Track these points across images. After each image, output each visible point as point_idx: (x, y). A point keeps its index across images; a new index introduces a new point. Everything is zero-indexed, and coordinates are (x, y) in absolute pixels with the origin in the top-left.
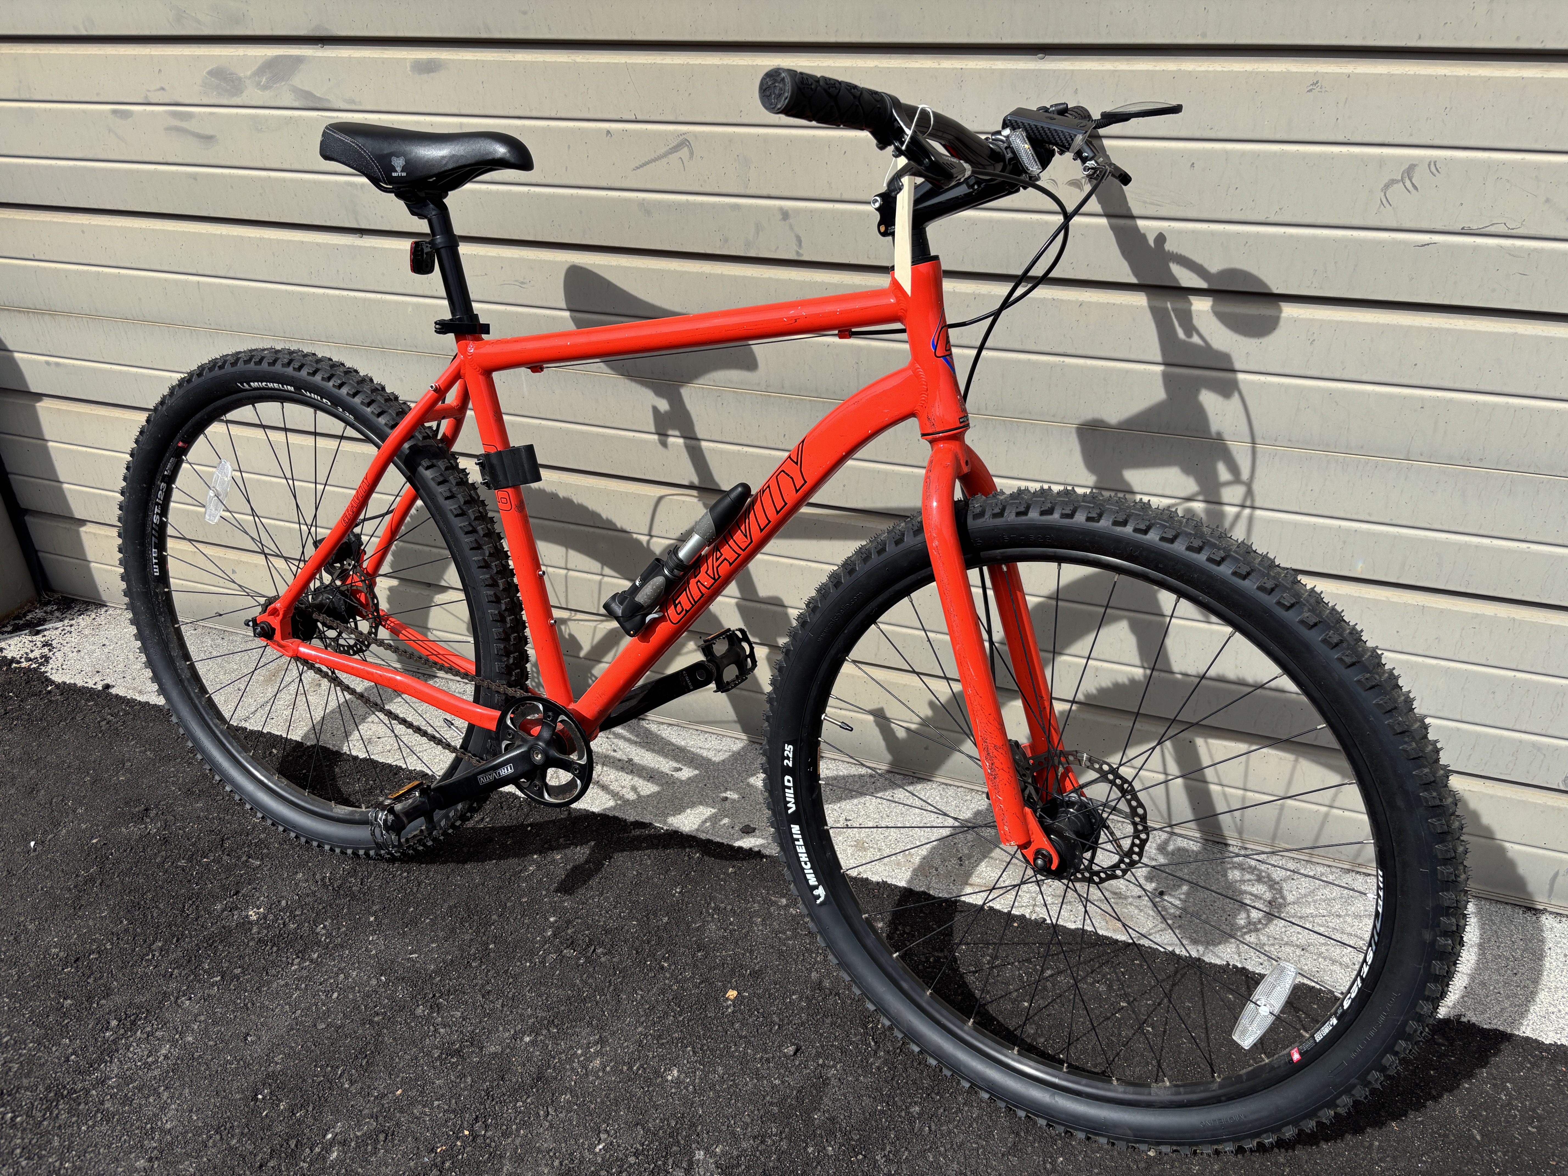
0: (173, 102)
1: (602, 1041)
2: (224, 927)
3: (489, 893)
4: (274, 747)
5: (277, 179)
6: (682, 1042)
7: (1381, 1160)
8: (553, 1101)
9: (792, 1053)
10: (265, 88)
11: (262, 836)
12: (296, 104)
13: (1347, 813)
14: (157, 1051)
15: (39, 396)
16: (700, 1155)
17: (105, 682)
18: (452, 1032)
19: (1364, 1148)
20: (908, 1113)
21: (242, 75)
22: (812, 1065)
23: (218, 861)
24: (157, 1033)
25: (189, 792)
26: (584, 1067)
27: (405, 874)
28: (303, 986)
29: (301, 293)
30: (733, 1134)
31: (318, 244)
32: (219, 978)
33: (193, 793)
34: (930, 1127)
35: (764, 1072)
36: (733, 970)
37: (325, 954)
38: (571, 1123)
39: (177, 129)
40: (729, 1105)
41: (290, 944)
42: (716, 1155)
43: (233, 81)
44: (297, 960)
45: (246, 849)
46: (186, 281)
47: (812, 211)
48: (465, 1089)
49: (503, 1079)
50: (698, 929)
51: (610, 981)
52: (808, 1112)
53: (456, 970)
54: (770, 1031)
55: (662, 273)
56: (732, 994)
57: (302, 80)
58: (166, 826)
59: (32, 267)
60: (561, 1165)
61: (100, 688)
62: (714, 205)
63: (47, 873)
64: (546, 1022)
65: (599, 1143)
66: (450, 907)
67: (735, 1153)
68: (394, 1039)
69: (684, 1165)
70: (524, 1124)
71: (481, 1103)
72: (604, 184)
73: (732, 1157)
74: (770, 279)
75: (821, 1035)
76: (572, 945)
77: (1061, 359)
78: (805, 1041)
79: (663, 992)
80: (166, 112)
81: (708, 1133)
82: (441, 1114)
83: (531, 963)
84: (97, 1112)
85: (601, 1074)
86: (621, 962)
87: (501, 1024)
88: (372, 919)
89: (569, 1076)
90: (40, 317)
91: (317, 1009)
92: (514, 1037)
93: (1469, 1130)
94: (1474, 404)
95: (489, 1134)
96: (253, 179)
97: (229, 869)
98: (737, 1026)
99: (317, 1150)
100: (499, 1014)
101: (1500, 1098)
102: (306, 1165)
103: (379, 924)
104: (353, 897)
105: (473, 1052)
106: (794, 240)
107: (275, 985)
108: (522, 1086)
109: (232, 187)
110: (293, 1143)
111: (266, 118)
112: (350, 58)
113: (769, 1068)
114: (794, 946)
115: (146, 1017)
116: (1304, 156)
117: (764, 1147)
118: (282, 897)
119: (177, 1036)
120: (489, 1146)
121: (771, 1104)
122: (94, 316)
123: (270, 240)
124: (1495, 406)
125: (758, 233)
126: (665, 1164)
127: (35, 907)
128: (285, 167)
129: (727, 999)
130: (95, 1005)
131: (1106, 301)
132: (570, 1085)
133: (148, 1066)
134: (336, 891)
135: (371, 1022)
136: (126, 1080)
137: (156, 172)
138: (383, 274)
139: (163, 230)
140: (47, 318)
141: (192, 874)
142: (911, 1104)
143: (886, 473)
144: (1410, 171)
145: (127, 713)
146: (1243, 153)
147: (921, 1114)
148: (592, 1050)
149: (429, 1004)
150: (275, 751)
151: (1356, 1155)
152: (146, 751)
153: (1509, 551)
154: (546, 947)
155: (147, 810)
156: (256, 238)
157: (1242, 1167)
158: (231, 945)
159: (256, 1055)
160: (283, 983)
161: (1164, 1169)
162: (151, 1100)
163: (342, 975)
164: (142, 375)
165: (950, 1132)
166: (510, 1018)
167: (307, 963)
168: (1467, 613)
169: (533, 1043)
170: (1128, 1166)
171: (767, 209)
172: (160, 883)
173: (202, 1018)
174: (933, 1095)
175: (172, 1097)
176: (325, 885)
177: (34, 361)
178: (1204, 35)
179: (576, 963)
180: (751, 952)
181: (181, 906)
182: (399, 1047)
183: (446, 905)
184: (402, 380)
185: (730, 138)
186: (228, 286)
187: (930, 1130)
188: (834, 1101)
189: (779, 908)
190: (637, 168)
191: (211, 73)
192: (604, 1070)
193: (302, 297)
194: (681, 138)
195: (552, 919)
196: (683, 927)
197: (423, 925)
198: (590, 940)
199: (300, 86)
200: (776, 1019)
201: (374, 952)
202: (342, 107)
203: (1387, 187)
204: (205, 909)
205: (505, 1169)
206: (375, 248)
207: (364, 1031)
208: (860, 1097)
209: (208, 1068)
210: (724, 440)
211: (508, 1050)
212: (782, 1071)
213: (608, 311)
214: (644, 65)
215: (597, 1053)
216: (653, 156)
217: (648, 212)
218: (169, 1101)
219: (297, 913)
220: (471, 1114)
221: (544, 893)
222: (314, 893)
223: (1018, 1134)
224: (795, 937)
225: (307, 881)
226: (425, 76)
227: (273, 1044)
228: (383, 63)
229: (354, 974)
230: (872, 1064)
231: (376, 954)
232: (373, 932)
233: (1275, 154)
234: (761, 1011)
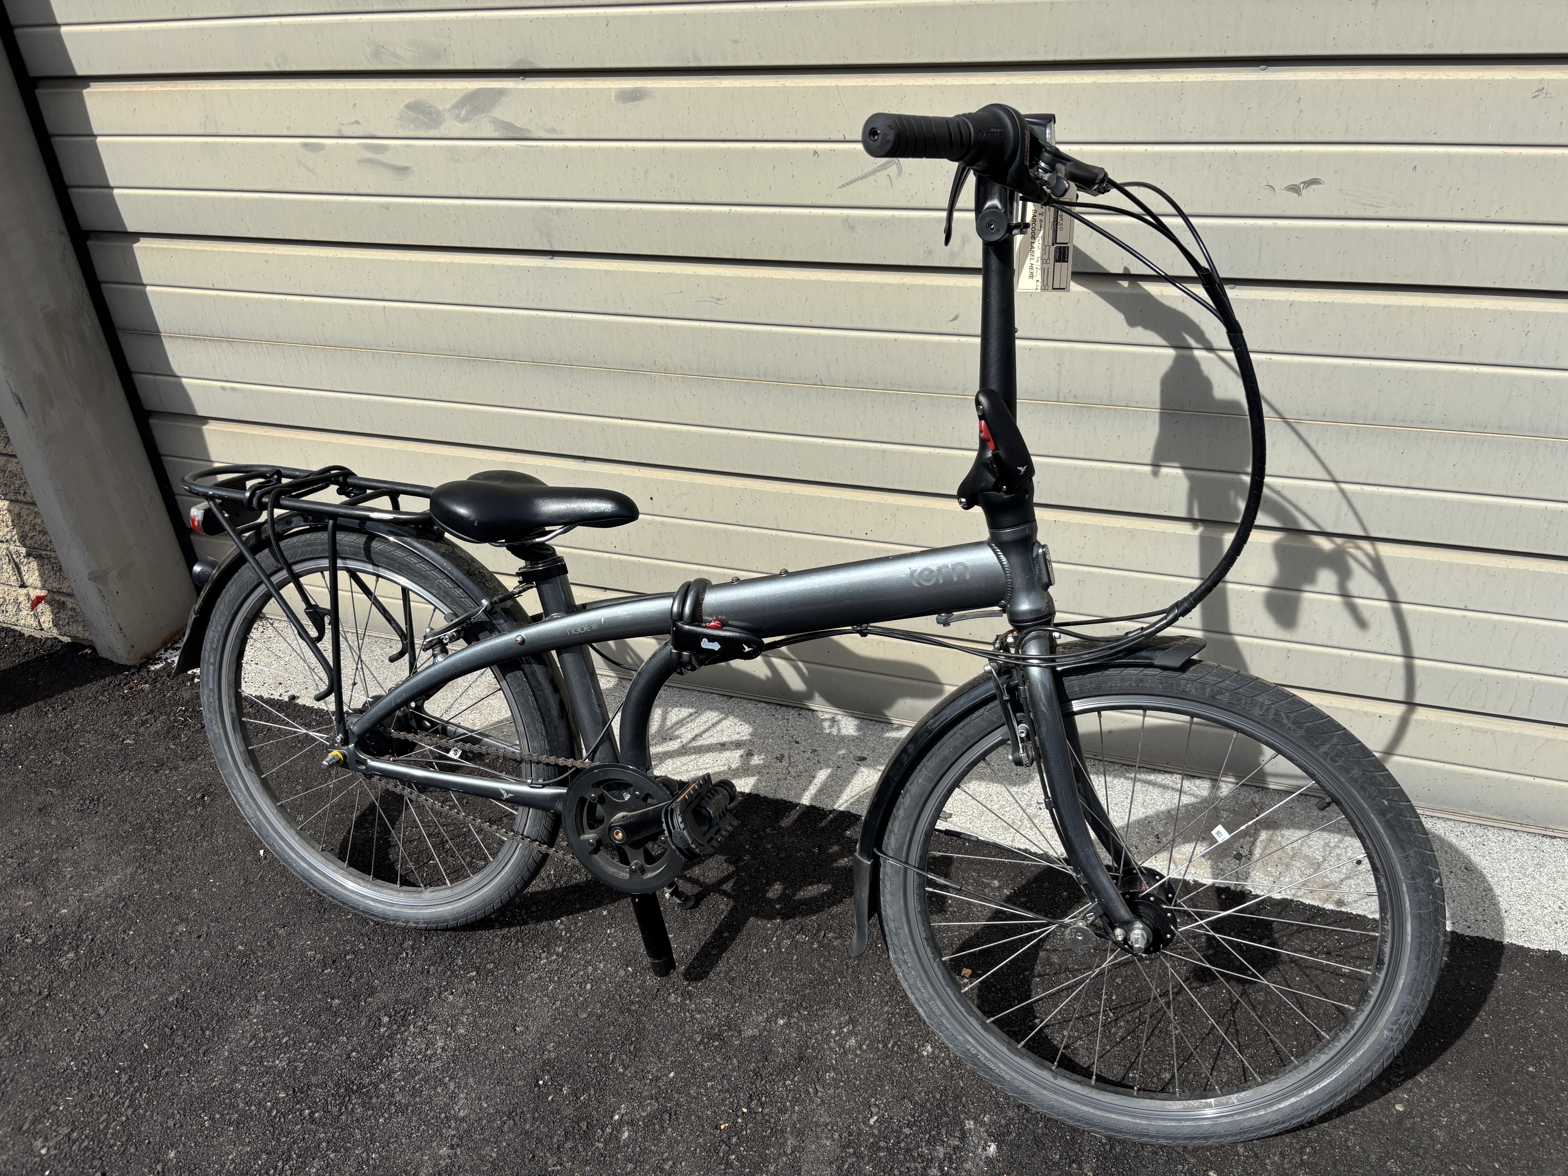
0: (367, 135)
8: (819, 1079)
10: (465, 120)
12: (496, 135)
13: (1537, 780)
14: (433, 1044)
15: (205, 419)
16: (970, 1124)
17: (290, 693)
18: (708, 1018)
21: (441, 108)
22: (1058, 1036)
24: (429, 1027)
26: (841, 1046)
28: (556, 978)
29: (489, 314)
30: (997, 1103)
31: (509, 267)
32: (475, 973)
37: (569, 948)
38: (841, 1099)
39: (370, 161)
41: (534, 939)
42: (985, 1125)
43: (431, 114)
44: (544, 955)
45: (468, 850)
46: (372, 307)
48: (733, 1070)
49: (767, 1060)
51: (847, 964)
56: (967, 972)
57: (503, 111)
59: (211, 296)
60: (841, 1137)
61: (287, 699)
62: (920, 220)
63: (284, 880)
64: (795, 1005)
65: (871, 1117)
67: (1003, 1122)
68: (655, 1026)
69: (957, 1134)
70: (796, 1101)
71: (752, 1083)
72: (809, 203)
73: (1001, 1126)
77: (1268, 356)
80: (359, 144)
81: (973, 1104)
82: (717, 1094)
83: (768, 949)
84: (390, 1104)
85: (858, 1052)
87: (753, 1008)
89: (829, 1055)
90: (217, 344)
91: (575, 1000)
92: (768, 1020)
95: (766, 1111)
96: (447, 207)
99: (608, 1130)
102: (601, 1145)
105: (732, 1036)
107: (529, 978)
108: (786, 1066)
109: (424, 215)
110: (584, 1125)
111: (464, 149)
112: (553, 89)
115: (414, 1013)
116: (1527, 157)
117: (1029, 1115)
119: (449, 1029)
120: (768, 1121)
122: (274, 342)
123: (460, 264)
125: (963, 245)
126: (938, 1134)
127: (280, 913)
128: (480, 194)
130: (363, 1003)
131: (1317, 300)
132: (832, 1063)
133: (429, 1059)
135: (629, 1010)
136: (410, 1073)
137: (346, 203)
138: (575, 294)
139: (351, 258)
140: (224, 344)
142: (1160, 1070)
143: (1083, 469)
146: (1466, 156)
148: (845, 1030)
149: (679, 992)
154: (779, 932)
156: (446, 263)
157: (1488, 1117)
159: (528, 1044)
160: (536, 976)
161: (1414, 1123)
162: (440, 1091)
163: (590, 967)
164: (321, 398)
169: (788, 1025)
170: (1381, 1121)
173: (469, 1011)
175: (459, 1087)
177: (209, 387)
178: (1431, 46)
179: (811, 948)
182: (662, 1033)
184: (589, 395)
186: (415, 310)
189: (993, 889)
190: (843, 186)
191: (409, 107)
192: (861, 1048)
193: (490, 317)
195: (778, 907)
198: (819, 925)
199: (500, 118)
200: (1015, 994)
201: (615, 945)
202: (543, 136)
205: (789, 1143)
206: (567, 269)
207: (624, 1019)
209: (486, 1058)
211: (765, 1033)
213: (805, 323)
214: (855, 87)
215: (851, 1033)
216: (860, 174)
217: (852, 228)
218: (457, 1091)
220: (745, 1094)
221: (764, 881)
226: (630, 105)
227: (542, 1033)
228: (587, 93)
229: (602, 965)
230: (1115, 1034)
231: (618, 946)
232: (610, 926)
233: (1497, 157)
234: (998, 987)
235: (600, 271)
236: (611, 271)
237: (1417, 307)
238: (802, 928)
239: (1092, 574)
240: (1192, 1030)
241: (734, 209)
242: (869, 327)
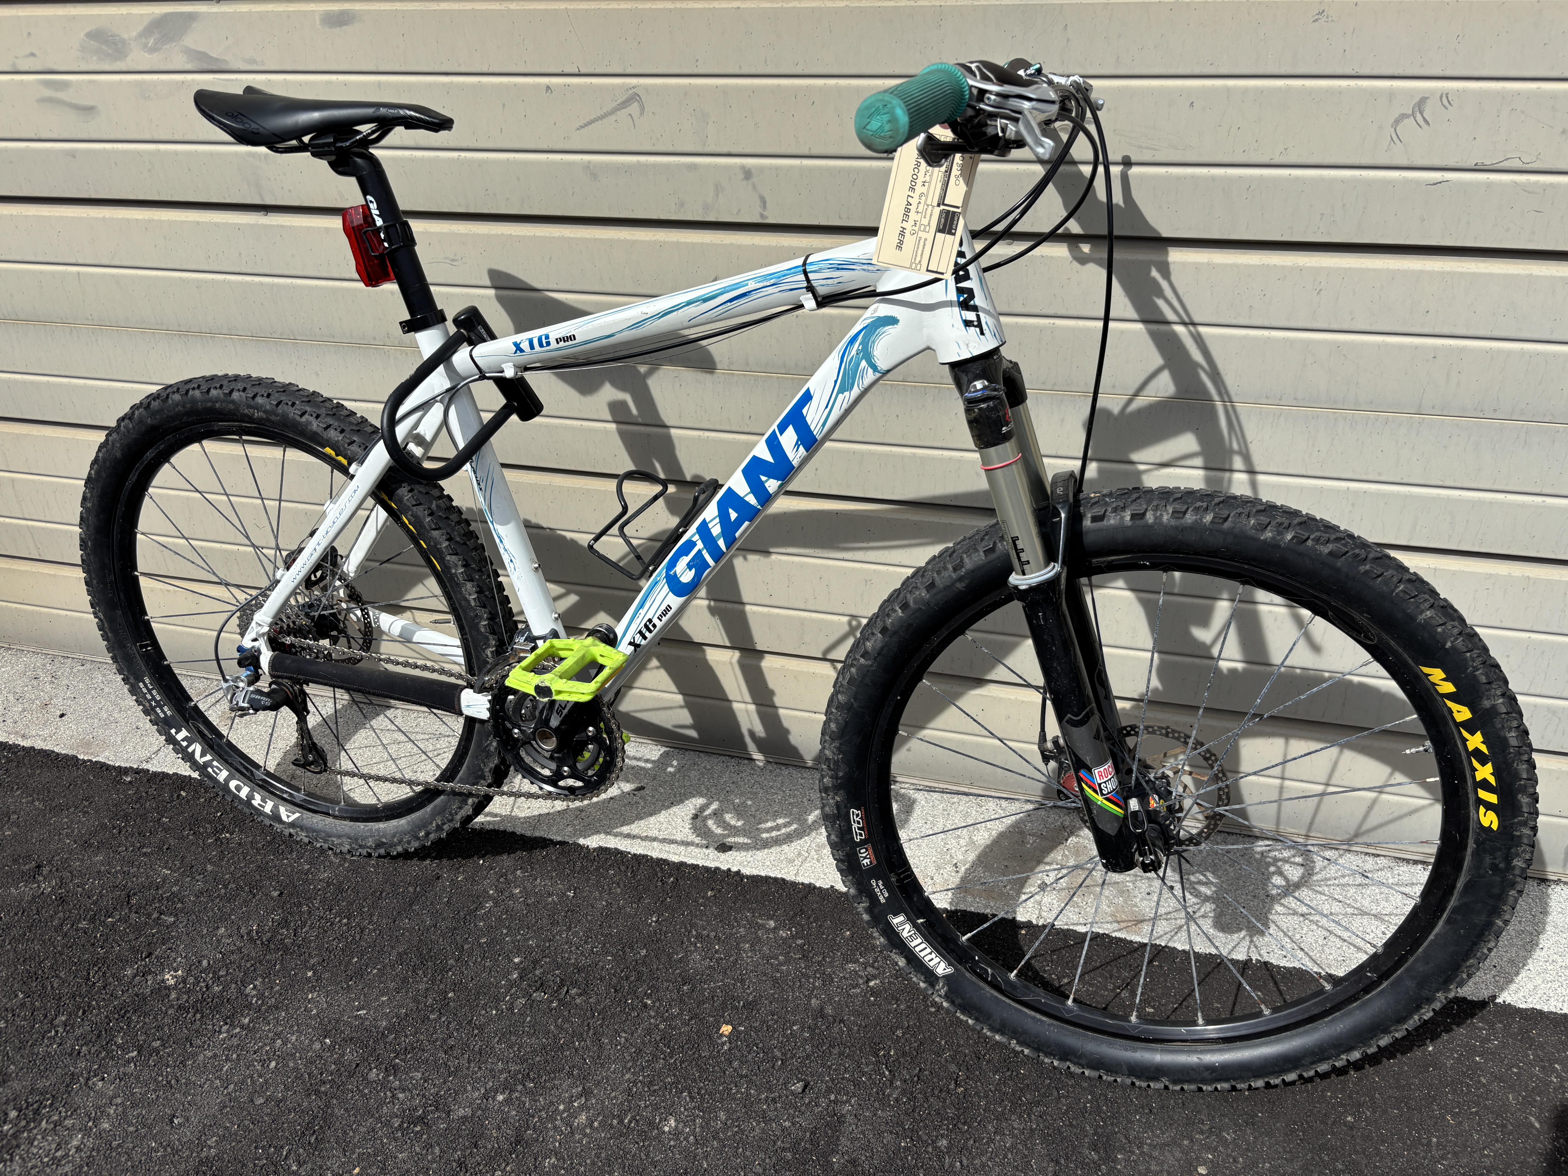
0: (46, 69)
1: (586, 1093)
2: (137, 995)
3: (443, 935)
4: (183, 789)
5: (167, 153)
6: (677, 1087)
7: (1443, 1157)
8: (536, 1167)
9: (800, 1090)
10: (154, 49)
11: (175, 889)
12: (189, 67)
14: (67, 1143)
18: (412, 1097)
19: (1423, 1146)
20: (935, 1148)
21: (125, 36)
22: (823, 1101)
23: (125, 920)
24: (66, 1122)
25: (86, 845)
26: (569, 1125)
27: (345, 921)
28: (235, 1056)
29: (198, 280)
31: (216, 224)
32: (135, 1053)
33: (91, 845)
34: (961, 1162)
35: (772, 1114)
36: (724, 1003)
37: (258, 1018)
39: (51, 100)
40: (736, 1155)
41: (216, 1009)
43: (115, 44)
44: (225, 1028)
45: (157, 905)
46: (65, 273)
47: (777, 168)
48: (433, 1161)
49: (476, 1146)
50: (680, 960)
51: (588, 1025)
52: (825, 1155)
53: (412, 1025)
54: (773, 1067)
55: (610, 242)
56: (726, 1029)
57: (194, 39)
58: (62, 884)
62: (667, 166)
64: (520, 1076)
66: (399, 954)
68: (346, 1110)
72: (545, 147)
74: (732, 244)
75: (830, 1067)
76: (542, 986)
77: (1052, 321)
78: (812, 1076)
79: (649, 1032)
80: (37, 81)
83: (497, 1010)
85: (588, 1131)
86: (598, 1002)
87: (469, 1083)
88: (310, 974)
89: (552, 1137)
91: (253, 1082)
92: (485, 1097)
93: (1526, 1118)
94: (1488, 351)
96: (139, 153)
97: (138, 929)
98: (736, 1064)
100: (465, 1071)
101: (1552, 1081)
103: (319, 979)
104: (286, 950)
105: (439, 1117)
106: (758, 201)
107: (201, 1058)
108: (499, 1152)
109: (115, 163)
111: (155, 84)
112: (250, 12)
113: (776, 1109)
114: (788, 971)
115: (51, 1105)
116: (1311, 91)
118: (202, 956)
119: (90, 1124)
121: (784, 1149)
123: (161, 221)
124: (1510, 353)
125: (717, 195)
129: (722, 1035)
132: (554, 1147)
133: (57, 1161)
134: (266, 946)
135: (317, 1092)
138: (293, 256)
141: (96, 937)
142: (937, 1137)
143: (862, 454)
144: (1421, 104)
145: (9, 760)
146: (1246, 90)
147: (949, 1148)
148: (576, 1104)
149: (383, 1067)
150: (183, 794)
151: (1415, 1154)
152: (33, 801)
153: (1523, 506)
154: (512, 991)
155: (38, 867)
156: (144, 220)
158: (146, 1015)
159: (185, 1140)
160: (210, 1054)
163: (279, 1041)
164: (16, 382)
165: (983, 1165)
166: (479, 1075)
167: (238, 1030)
168: (1481, 573)
169: (508, 1101)
171: (727, 168)
172: (59, 948)
173: (119, 1100)
174: (960, 1126)
176: (251, 939)
179: (549, 1007)
180: (742, 981)
181: (85, 973)
182: (353, 1119)
183: (395, 952)
184: (317, 374)
185: (686, 91)
186: (113, 276)
187: (962, 1165)
188: (853, 1140)
189: (768, 931)
190: (582, 127)
192: (591, 1126)
193: (199, 284)
194: (631, 92)
195: (516, 960)
196: (664, 958)
197: (371, 976)
198: (562, 980)
199: (193, 47)
200: (778, 1054)
201: (314, 1012)
202: (242, 68)
203: (1397, 122)
204: (113, 976)
206: (282, 226)
207: (310, 1103)
208: (880, 1134)
209: (130, 1158)
210: (683, 425)
211: (480, 1112)
212: (791, 1111)
213: (550, 287)
214: (587, 10)
215: (582, 1108)
216: (599, 113)
217: (594, 176)
219: (221, 973)
221: (505, 931)
222: (240, 949)
223: (1057, 1162)
224: (787, 962)
225: (230, 936)
226: (337, 30)
227: (205, 1125)
228: (289, 17)
229: (294, 1038)
230: (889, 1096)
231: (318, 1014)
232: (313, 989)
233: (1279, 89)
234: (761, 1045)
235: (319, 228)
236: (332, 229)
237: (1203, 264)
238: (542, 985)
239: (879, 572)
240: (976, 1087)
241: (463, 154)
242: (621, 291)
